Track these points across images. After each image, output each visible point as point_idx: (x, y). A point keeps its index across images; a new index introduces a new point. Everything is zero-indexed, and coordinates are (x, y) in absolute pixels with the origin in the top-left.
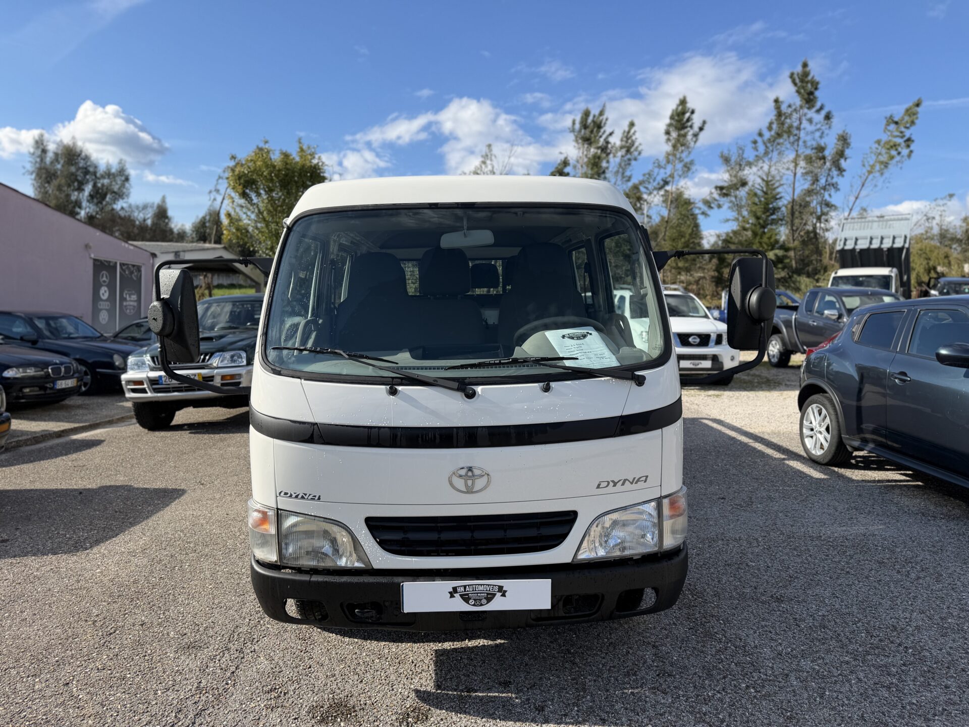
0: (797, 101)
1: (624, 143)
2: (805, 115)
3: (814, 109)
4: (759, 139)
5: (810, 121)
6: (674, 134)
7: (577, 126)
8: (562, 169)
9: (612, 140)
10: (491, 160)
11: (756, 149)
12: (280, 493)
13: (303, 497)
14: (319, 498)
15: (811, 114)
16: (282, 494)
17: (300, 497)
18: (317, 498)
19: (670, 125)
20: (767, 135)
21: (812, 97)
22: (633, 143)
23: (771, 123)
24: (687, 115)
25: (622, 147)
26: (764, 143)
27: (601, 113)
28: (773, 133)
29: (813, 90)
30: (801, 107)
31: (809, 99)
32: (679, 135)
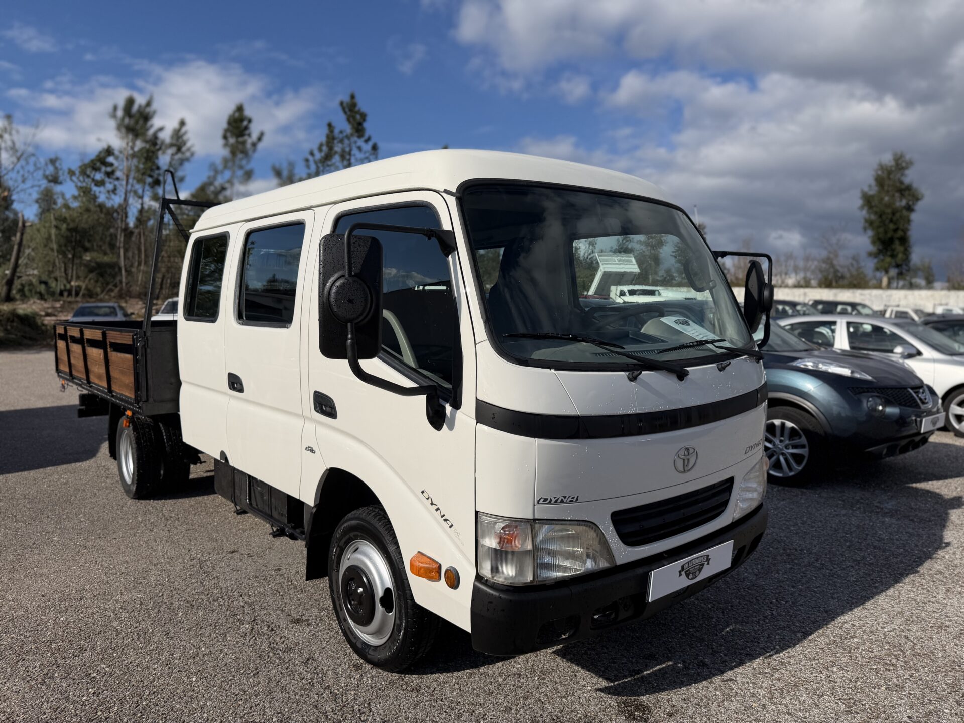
0: (348, 129)
1: (174, 141)
2: (356, 142)
3: (363, 139)
4: (311, 158)
5: (360, 148)
6: (232, 140)
7: (120, 113)
8: (105, 158)
9: (161, 135)
10: (10, 134)
11: (308, 167)
12: (539, 501)
13: (562, 501)
14: (577, 500)
15: (360, 142)
16: (541, 501)
17: (559, 501)
18: (575, 500)
19: (226, 131)
20: (318, 156)
21: (360, 127)
22: (184, 143)
23: (321, 145)
24: (245, 123)
25: (171, 145)
26: (316, 162)
27: (149, 104)
28: (323, 154)
29: (361, 121)
30: (352, 135)
31: (359, 129)
32: (237, 142)
